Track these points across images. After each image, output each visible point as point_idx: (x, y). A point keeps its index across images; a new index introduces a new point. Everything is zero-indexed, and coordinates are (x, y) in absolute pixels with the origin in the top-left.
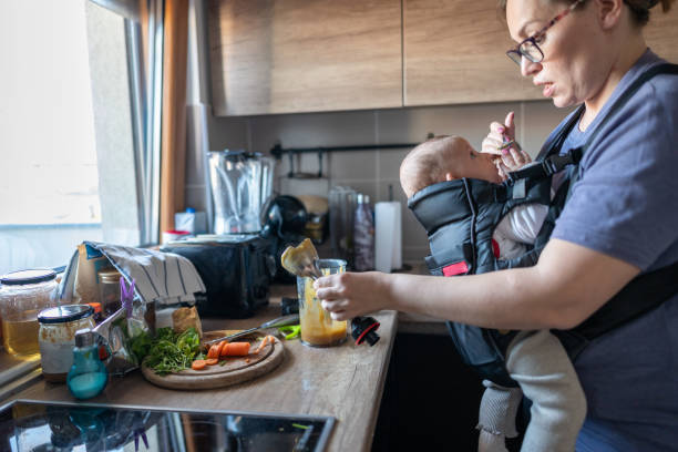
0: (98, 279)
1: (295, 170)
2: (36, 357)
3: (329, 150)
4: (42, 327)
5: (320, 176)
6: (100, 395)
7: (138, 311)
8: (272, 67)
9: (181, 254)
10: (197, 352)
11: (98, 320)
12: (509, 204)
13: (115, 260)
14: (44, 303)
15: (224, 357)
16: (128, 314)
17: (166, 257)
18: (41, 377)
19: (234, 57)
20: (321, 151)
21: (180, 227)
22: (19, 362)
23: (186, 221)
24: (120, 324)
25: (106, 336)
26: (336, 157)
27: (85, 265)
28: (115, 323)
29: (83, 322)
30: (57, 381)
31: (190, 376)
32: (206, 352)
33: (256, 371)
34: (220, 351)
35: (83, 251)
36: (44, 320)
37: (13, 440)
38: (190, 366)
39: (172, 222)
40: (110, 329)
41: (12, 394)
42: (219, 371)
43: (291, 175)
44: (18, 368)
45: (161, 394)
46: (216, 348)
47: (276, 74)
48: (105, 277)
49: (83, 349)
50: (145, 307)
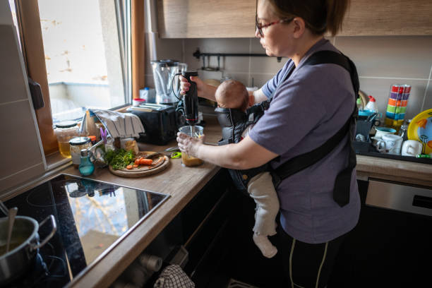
0: (95, 126)
1: (206, 65)
2: (70, 157)
3: (224, 55)
4: (71, 146)
5: (218, 69)
6: (92, 175)
7: (110, 141)
8: (188, 12)
9: (135, 113)
10: (131, 161)
11: (93, 144)
12: (247, 123)
13: (101, 118)
14: (73, 135)
15: (141, 165)
16: (105, 142)
17: (126, 116)
18: (72, 165)
19: (169, 5)
20: (219, 55)
21: (142, 97)
22: (64, 158)
23: (144, 94)
24: (102, 147)
25: (94, 152)
26: (228, 58)
27: (90, 119)
28: (98, 147)
29: (86, 145)
30: (77, 167)
31: (125, 171)
32: (134, 162)
33: (151, 172)
34: (140, 161)
35: (89, 113)
36: (71, 143)
37: (66, 186)
38: (125, 167)
39: (138, 94)
40: (96, 149)
41: (61, 170)
42: (137, 170)
43: (203, 68)
44: (64, 161)
45: (113, 177)
46: (138, 160)
47: (191, 16)
48: (97, 125)
49: (84, 157)
50: (113, 140)
